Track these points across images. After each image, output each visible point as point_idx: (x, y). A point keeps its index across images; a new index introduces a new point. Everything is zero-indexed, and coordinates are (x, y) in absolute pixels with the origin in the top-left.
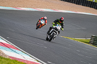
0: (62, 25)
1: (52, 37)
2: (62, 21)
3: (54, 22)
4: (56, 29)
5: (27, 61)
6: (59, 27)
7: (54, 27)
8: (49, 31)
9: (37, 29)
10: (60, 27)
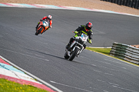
0: (89, 34)
1: (74, 54)
2: (90, 28)
3: (77, 30)
4: (80, 41)
5: (20, 80)
6: (84, 38)
7: (78, 37)
8: (69, 45)
9: (37, 34)
10: (87, 37)
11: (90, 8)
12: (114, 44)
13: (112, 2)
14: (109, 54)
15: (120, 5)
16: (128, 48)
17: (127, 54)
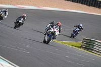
11: (64, 9)
12: (84, 39)
13: (82, 3)
14: (80, 47)
15: (89, 6)
16: (96, 43)
17: (95, 47)
